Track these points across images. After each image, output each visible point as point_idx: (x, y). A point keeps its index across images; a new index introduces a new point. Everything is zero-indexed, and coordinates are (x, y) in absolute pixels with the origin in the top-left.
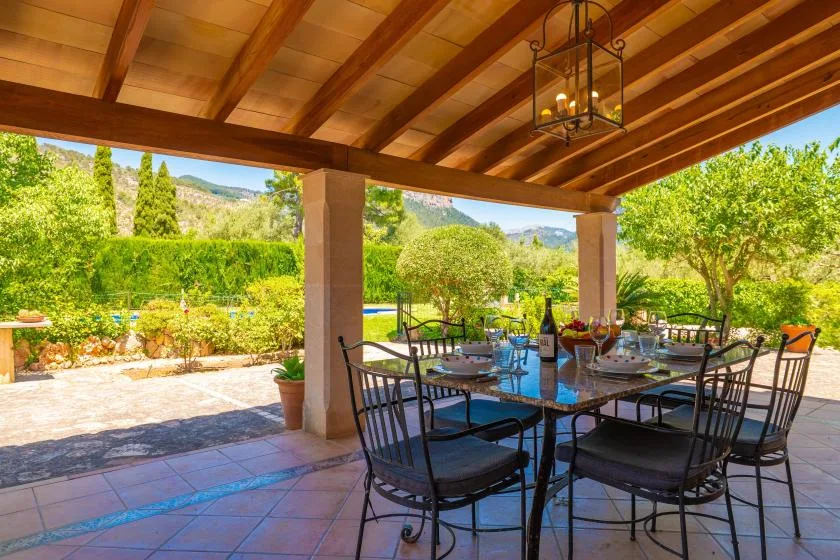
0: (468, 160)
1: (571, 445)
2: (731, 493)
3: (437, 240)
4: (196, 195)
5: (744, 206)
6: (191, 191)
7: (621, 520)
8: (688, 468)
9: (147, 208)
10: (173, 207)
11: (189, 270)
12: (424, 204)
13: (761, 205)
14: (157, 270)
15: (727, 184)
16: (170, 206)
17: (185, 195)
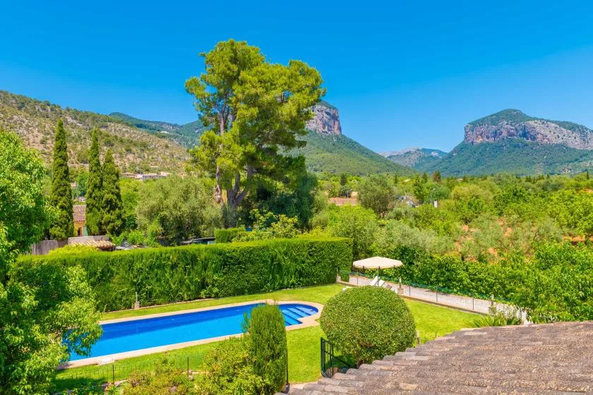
4: (124, 130)
6: (120, 126)
9: (96, 190)
11: (141, 276)
14: (116, 279)
16: (114, 187)
17: (115, 130)
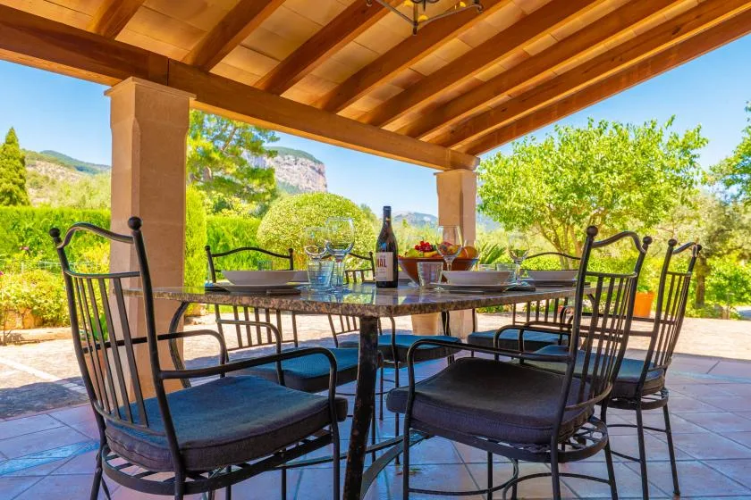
0: (321, 99)
1: (408, 390)
2: (612, 448)
3: (300, 206)
4: (59, 171)
5: (593, 177)
6: (53, 166)
7: (477, 490)
8: (563, 409)
10: (21, 177)
11: (30, 240)
12: (300, 188)
13: (607, 177)
15: (577, 158)
16: (17, 175)
17: (46, 170)
